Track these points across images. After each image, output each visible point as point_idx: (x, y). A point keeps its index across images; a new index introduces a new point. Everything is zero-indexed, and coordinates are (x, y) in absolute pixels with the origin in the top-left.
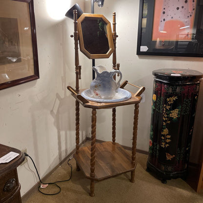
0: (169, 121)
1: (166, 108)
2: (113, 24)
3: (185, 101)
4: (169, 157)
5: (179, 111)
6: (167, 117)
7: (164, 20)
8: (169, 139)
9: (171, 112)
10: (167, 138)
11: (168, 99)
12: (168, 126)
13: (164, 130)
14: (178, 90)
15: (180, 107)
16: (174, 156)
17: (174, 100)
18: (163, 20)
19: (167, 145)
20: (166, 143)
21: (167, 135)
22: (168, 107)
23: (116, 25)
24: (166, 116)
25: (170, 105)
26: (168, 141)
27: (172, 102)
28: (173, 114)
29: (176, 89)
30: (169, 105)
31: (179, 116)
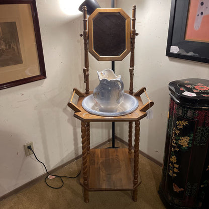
0: (177, 148)
1: (175, 132)
2: (132, 20)
3: (200, 129)
4: (176, 189)
5: (190, 139)
6: (176, 143)
7: (202, 13)
8: (177, 168)
9: (180, 138)
10: (174, 167)
11: (178, 122)
12: (176, 153)
13: (173, 157)
14: (189, 114)
15: (192, 135)
16: (183, 189)
17: (184, 125)
18: (200, 14)
19: (175, 175)
20: (174, 172)
21: (175, 163)
22: (177, 132)
23: (136, 21)
24: (175, 141)
25: (180, 130)
26: (176, 170)
27: (182, 127)
28: (182, 141)
29: (187, 112)
30: (178, 130)
31: (190, 146)
